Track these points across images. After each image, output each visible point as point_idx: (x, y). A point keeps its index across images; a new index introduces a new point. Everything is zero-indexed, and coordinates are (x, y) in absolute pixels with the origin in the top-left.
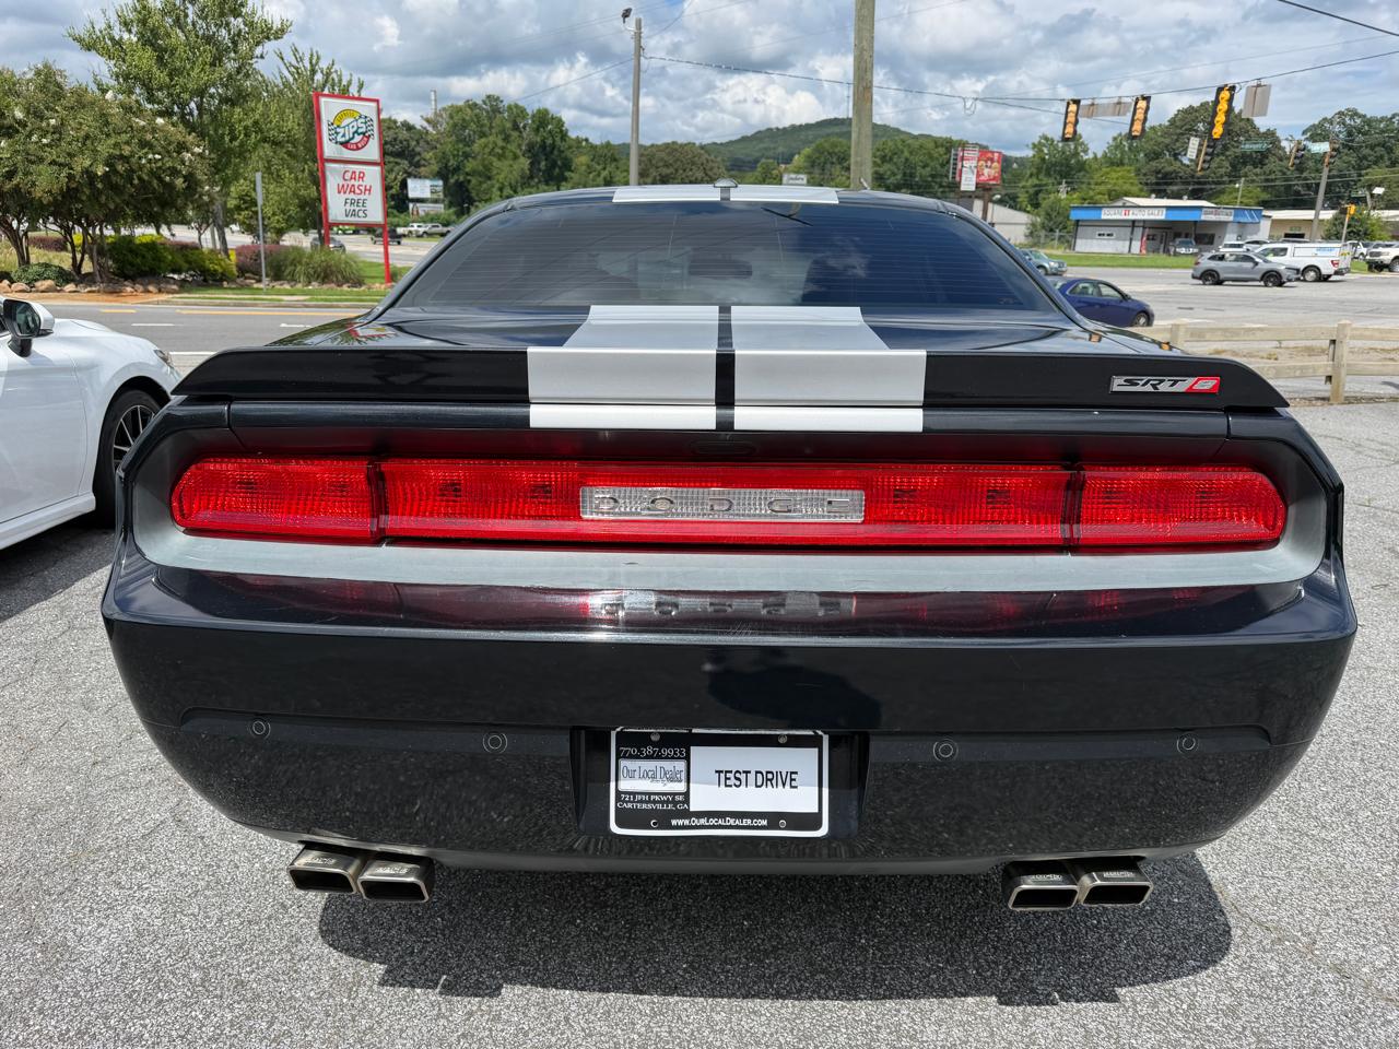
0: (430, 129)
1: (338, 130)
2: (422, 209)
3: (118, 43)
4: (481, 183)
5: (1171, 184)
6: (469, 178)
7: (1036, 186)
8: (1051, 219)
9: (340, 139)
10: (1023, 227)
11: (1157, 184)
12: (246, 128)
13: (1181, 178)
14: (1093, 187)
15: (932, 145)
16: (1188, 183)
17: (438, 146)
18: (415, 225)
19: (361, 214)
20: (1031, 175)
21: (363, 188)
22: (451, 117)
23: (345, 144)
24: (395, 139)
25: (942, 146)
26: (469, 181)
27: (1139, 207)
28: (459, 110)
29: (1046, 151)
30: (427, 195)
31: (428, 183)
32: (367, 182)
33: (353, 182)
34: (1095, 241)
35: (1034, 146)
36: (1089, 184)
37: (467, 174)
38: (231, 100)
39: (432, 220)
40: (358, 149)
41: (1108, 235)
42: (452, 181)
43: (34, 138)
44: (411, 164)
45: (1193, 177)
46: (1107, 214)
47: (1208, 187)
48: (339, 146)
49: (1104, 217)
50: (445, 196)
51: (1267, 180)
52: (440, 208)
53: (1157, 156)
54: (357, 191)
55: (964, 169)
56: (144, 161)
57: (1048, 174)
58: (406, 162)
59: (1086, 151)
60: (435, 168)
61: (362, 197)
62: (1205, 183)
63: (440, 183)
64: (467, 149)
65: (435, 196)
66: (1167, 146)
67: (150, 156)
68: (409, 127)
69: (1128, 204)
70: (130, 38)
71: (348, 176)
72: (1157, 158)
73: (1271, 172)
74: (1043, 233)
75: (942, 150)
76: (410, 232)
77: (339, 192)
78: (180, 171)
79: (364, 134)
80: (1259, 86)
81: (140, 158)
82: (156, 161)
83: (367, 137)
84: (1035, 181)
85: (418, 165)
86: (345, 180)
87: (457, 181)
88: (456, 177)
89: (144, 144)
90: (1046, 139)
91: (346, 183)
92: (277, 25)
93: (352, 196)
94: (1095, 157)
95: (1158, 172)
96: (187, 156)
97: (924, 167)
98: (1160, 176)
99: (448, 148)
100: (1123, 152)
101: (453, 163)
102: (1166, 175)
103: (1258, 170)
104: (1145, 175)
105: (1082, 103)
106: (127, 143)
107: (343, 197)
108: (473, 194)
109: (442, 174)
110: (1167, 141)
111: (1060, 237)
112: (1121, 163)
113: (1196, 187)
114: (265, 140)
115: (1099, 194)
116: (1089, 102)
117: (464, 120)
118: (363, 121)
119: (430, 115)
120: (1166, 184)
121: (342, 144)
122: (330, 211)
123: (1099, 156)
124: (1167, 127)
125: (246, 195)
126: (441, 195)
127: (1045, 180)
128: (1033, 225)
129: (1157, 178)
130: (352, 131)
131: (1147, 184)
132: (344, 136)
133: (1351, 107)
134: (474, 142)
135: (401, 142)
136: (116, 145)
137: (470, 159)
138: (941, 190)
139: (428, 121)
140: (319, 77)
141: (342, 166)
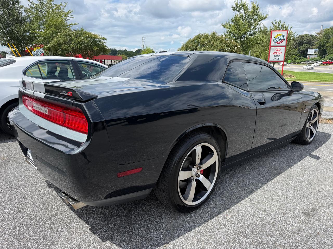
0: (317, 35)
1: (276, 39)
2: (311, 57)
3: (230, 25)
4: (330, 49)
6: (327, 48)
9: (276, 41)
12: (253, 41)
17: (319, 40)
18: (307, 61)
19: (278, 59)
21: (279, 53)
22: (325, 32)
23: (277, 42)
24: (307, 39)
26: (327, 49)
28: (327, 30)
30: (313, 53)
31: (314, 50)
32: (281, 51)
33: (277, 51)
37: (326, 47)
38: (251, 35)
39: (313, 60)
40: (280, 43)
42: (322, 49)
43: (208, 47)
44: (310, 45)
48: (275, 43)
50: (319, 53)
52: (316, 56)
54: (278, 53)
56: (227, 50)
58: (309, 45)
60: (317, 46)
61: (279, 55)
63: (318, 50)
64: (328, 40)
65: (315, 53)
67: (228, 49)
68: (312, 36)
70: (233, 24)
71: (276, 50)
76: (305, 63)
77: (273, 54)
78: (234, 51)
79: (282, 39)
81: (226, 49)
82: (229, 49)
83: (283, 40)
85: (312, 46)
86: (275, 51)
87: (323, 49)
88: (323, 48)
89: (228, 46)
91: (275, 52)
92: (265, 16)
93: (276, 55)
96: (236, 48)
99: (322, 40)
101: (323, 44)
106: (224, 46)
107: (274, 55)
108: (327, 52)
109: (319, 48)
114: (257, 43)
117: (329, 32)
118: (283, 36)
119: (319, 32)
121: (276, 42)
122: (270, 59)
125: (257, 55)
126: (317, 53)
130: (279, 39)
132: (277, 40)
134: (331, 38)
135: (309, 40)
136: (222, 47)
137: (328, 43)
139: (318, 34)
140: (280, 26)
141: (275, 47)
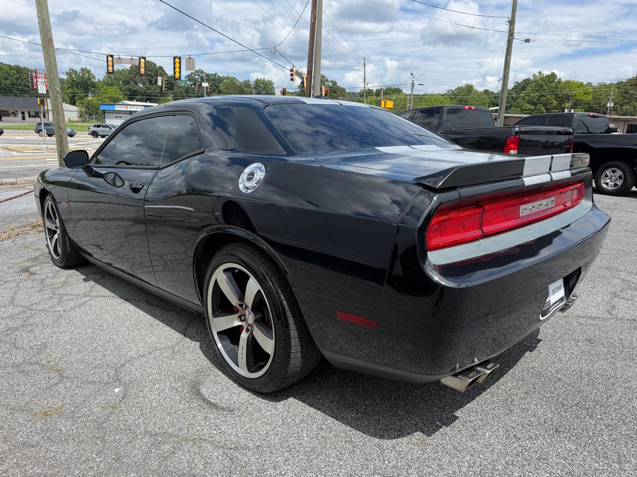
5: (136, 95)
7: (72, 93)
8: (89, 109)
10: (76, 113)
11: (131, 95)
13: (140, 93)
14: (101, 94)
15: (8, 68)
16: (144, 95)
20: (68, 88)
25: (14, 69)
27: (130, 105)
29: (74, 76)
34: (114, 120)
35: (67, 74)
36: (99, 93)
41: (120, 117)
45: (145, 93)
46: (117, 108)
47: (153, 97)
49: (116, 109)
51: (175, 96)
53: (128, 83)
55: (38, 82)
57: (77, 87)
59: (94, 78)
62: (151, 96)
66: (131, 78)
69: (124, 104)
72: (128, 84)
73: (177, 93)
74: (87, 116)
75: (15, 72)
80: (190, 58)
84: (70, 90)
90: (73, 70)
94: (99, 81)
95: (130, 90)
97: (6, 80)
98: (131, 91)
100: (112, 80)
102: (134, 91)
103: (171, 92)
104: (124, 91)
105: (114, 57)
110: (131, 76)
111: (96, 118)
112: (112, 85)
113: (148, 97)
115: (105, 98)
116: (118, 57)
120: (135, 95)
123: (101, 80)
124: (129, 70)
127: (77, 90)
128: (81, 112)
129: (130, 92)
131: (125, 95)
133: (201, 69)
138: (19, 92)
